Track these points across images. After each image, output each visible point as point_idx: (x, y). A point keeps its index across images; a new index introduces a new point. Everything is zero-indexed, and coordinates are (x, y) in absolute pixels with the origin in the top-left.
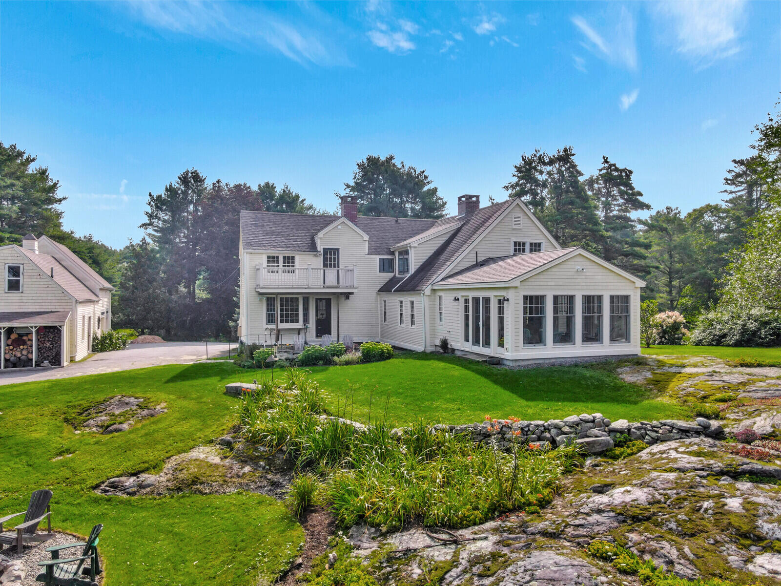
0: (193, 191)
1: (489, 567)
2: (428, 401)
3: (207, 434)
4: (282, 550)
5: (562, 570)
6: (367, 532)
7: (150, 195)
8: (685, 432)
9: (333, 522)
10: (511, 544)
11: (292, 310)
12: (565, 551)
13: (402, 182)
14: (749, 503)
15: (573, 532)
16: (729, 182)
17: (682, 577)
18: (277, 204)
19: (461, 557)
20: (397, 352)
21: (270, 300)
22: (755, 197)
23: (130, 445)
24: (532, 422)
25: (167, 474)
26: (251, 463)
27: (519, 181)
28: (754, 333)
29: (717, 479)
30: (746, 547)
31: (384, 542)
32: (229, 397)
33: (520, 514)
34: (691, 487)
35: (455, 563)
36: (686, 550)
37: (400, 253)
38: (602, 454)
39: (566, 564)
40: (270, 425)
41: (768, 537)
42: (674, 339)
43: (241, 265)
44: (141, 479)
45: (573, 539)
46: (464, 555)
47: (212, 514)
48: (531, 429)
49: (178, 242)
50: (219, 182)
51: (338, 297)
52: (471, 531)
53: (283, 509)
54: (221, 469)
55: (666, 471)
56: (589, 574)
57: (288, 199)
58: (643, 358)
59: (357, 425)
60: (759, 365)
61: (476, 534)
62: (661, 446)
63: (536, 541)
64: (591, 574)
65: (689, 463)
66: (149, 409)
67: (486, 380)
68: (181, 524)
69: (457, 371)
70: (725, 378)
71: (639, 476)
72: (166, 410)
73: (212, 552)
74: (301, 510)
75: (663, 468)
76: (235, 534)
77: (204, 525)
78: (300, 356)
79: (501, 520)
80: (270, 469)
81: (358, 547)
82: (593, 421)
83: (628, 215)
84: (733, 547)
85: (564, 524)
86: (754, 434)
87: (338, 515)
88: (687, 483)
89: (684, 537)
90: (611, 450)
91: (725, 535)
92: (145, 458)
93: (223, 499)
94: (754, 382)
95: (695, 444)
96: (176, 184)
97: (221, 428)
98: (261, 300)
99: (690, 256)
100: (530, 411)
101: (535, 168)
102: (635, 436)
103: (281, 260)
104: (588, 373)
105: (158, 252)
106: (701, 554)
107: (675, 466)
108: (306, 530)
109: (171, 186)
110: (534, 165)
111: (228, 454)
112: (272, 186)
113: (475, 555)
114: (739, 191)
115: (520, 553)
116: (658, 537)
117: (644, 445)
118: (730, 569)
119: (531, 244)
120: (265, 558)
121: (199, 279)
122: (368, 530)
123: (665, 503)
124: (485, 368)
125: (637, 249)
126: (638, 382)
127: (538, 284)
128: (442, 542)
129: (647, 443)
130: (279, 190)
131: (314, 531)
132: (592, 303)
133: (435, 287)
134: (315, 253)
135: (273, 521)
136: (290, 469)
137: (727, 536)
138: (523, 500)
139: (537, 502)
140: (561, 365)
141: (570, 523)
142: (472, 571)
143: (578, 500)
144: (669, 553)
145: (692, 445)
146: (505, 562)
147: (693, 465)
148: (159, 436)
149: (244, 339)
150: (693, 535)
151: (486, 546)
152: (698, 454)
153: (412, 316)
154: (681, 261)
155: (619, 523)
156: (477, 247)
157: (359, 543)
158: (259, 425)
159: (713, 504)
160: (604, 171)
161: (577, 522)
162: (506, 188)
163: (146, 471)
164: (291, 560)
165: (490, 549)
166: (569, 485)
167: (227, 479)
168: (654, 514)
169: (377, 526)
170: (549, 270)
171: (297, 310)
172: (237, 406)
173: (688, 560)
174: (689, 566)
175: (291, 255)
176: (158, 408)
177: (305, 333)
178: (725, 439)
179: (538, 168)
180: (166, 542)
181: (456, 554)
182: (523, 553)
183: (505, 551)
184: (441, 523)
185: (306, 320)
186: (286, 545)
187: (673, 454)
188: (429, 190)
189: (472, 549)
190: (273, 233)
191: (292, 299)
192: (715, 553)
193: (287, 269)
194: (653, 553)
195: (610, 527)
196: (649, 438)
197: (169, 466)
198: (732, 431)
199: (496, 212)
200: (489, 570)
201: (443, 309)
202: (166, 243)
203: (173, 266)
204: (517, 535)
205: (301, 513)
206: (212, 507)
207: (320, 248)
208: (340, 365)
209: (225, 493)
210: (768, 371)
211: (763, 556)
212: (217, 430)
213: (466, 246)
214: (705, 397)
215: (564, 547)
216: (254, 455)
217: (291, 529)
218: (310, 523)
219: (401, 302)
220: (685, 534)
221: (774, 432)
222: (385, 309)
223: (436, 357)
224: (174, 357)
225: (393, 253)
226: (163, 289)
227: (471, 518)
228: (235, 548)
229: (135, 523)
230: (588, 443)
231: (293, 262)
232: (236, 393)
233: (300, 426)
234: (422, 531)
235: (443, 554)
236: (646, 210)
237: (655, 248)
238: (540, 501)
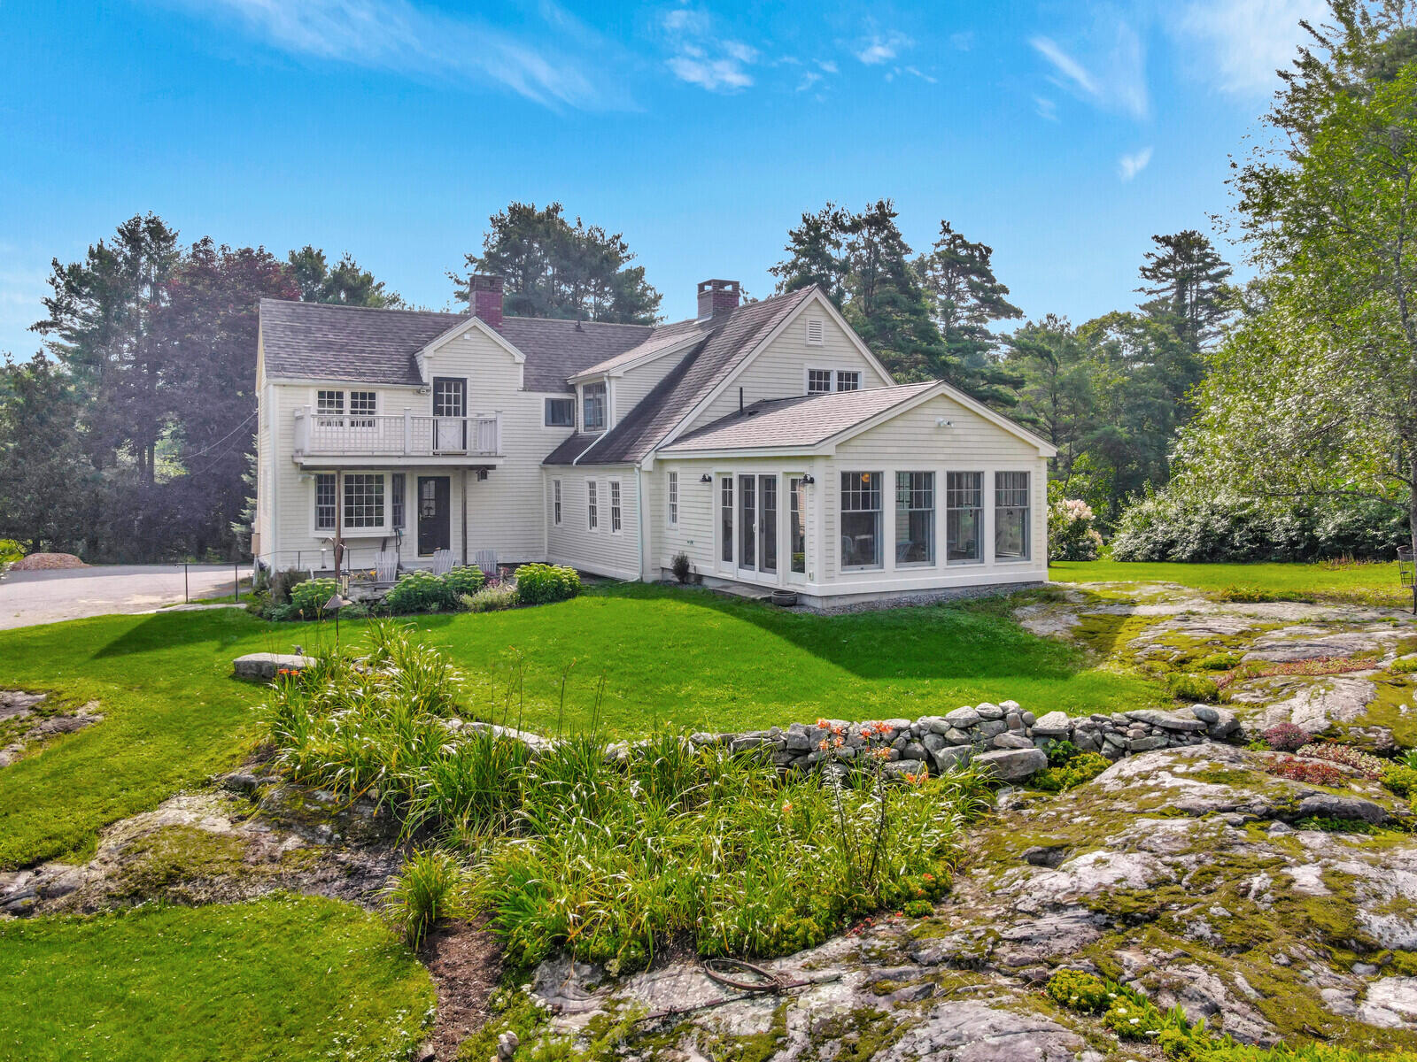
0: (150, 258)
1: (854, 1046)
2: (668, 683)
3: (196, 766)
4: (387, 1029)
5: (1010, 1044)
6: (575, 976)
7: (55, 263)
8: (1174, 734)
9: (496, 956)
10: (891, 989)
11: (369, 500)
12: (1004, 998)
13: (578, 255)
14: (1334, 874)
15: (1012, 955)
16: (1148, 273)
17: (1246, 1040)
18: (329, 290)
19: (791, 1025)
20: (587, 583)
21: (324, 481)
22: (1188, 301)
23: (16, 798)
24: (885, 723)
25: (106, 863)
26: (300, 829)
27: (798, 259)
28: (1223, 539)
29: (1262, 829)
30: (1347, 967)
31: (615, 996)
32: (242, 685)
33: (895, 920)
34: (1222, 848)
35: (780, 1040)
36: (1240, 980)
37: (587, 389)
38: (1026, 781)
39: (1014, 1028)
40: (341, 746)
41: (1383, 944)
42: (1077, 550)
43: (261, 410)
44: (45, 877)
45: (1012, 969)
46: (796, 1021)
47: (218, 949)
48: (885, 737)
49: (115, 362)
50: (205, 242)
51: (464, 474)
52: (800, 963)
53: (382, 930)
54: (232, 846)
55: (1163, 814)
56: (1064, 1049)
57: (351, 281)
58: (1056, 588)
59: (530, 739)
60: (1263, 599)
61: (812, 968)
62: (1136, 763)
63: (942, 978)
64: (1069, 1049)
65: (1205, 797)
66: (59, 716)
67: (777, 638)
68: (144, 978)
69: (716, 621)
70: (1211, 624)
71: (1115, 828)
72: (100, 718)
73: (222, 1044)
74: (423, 932)
75: (1158, 809)
76: (275, 996)
77: (198, 978)
78: (390, 593)
79: (857, 933)
80: (343, 839)
81: (558, 1011)
82: (1003, 717)
83: (985, 326)
84: (1326, 970)
85: (991, 939)
86: (1299, 732)
87: (508, 938)
88: (1212, 839)
89: (1229, 954)
90: (1043, 773)
91: (1305, 944)
92: (54, 828)
93: (239, 913)
94: (1263, 630)
95: (1203, 757)
96: (113, 243)
97: (229, 753)
98: (304, 481)
99: (1086, 402)
100: (874, 699)
101: (826, 237)
102: (1083, 744)
103: (347, 400)
104: (965, 620)
105: (71, 381)
106: (1269, 989)
107: (1179, 804)
108: (436, 976)
109: (100, 247)
110: (823, 230)
111: (247, 811)
112: (319, 254)
113: (821, 1020)
114: (1163, 290)
115: (913, 1009)
116: (1180, 955)
117: (1102, 762)
118: (1329, 1018)
119: (840, 375)
120: (348, 1049)
121: (162, 438)
122: (576, 969)
123: (1179, 882)
124: (769, 612)
125: (1001, 388)
126: (1058, 634)
127: (869, 450)
128: (744, 993)
129: (1108, 757)
130: (331, 265)
131: (453, 979)
132: (964, 486)
133: (662, 456)
134: (418, 387)
135: (364, 958)
136: (389, 837)
137: (1308, 947)
138: (896, 889)
139: (924, 892)
140: (911, 605)
141: (1004, 936)
142: (818, 1056)
143: (1005, 883)
144: (1207, 989)
145: (1198, 760)
146: (886, 1032)
147: (1213, 802)
148: (83, 776)
149: (266, 559)
150: (1245, 948)
151: (840, 996)
152: (1215, 778)
153: (616, 511)
154: (1073, 410)
155: (1098, 930)
156: (741, 379)
157: (558, 1001)
158: (316, 745)
159: (1269, 881)
160: (944, 247)
161: (1017, 932)
162: (774, 270)
163: (56, 856)
164: (409, 1051)
165: (850, 1005)
166: (976, 850)
167: (247, 867)
168: (1163, 908)
169: (599, 961)
170: (890, 424)
171: (380, 501)
172: (264, 704)
173: (1248, 1002)
174: (1252, 1015)
175: (368, 391)
176: (81, 712)
177: (398, 547)
178: (1247, 743)
179: (833, 237)
180: (111, 1025)
181: (778, 1018)
182: (919, 1007)
183: (883, 1005)
184: (734, 948)
185: (398, 521)
186: (396, 1015)
187: (1168, 781)
188: (629, 271)
189: (814, 1005)
190: (329, 346)
191: (369, 478)
192: (1295, 984)
193: (359, 418)
194: (1177, 990)
195: (1084, 939)
196: (1110, 747)
197: (112, 844)
198: (1257, 726)
199: (774, 314)
200: (855, 1052)
201: (679, 498)
202: (89, 362)
203: (104, 410)
204: (901, 968)
205: (421, 938)
206: (216, 935)
207: (427, 376)
208: (475, 611)
209: (244, 899)
210: (1281, 609)
211: (1381, 983)
212: (220, 758)
213: (719, 376)
214: (1183, 661)
215: (1000, 990)
216: (306, 810)
217: (402, 977)
218: (444, 959)
219: (592, 485)
220: (1230, 947)
221: (1332, 727)
222: (558, 498)
223: (668, 591)
224: (111, 599)
225: (572, 389)
226: (83, 458)
227: (797, 933)
228: (278, 1029)
229: (33, 982)
230: (1000, 761)
231: (372, 405)
232: (260, 676)
233: (408, 745)
234: (695, 968)
235: (750, 1020)
236: (1014, 319)
237: (1029, 387)
238: (929, 890)
